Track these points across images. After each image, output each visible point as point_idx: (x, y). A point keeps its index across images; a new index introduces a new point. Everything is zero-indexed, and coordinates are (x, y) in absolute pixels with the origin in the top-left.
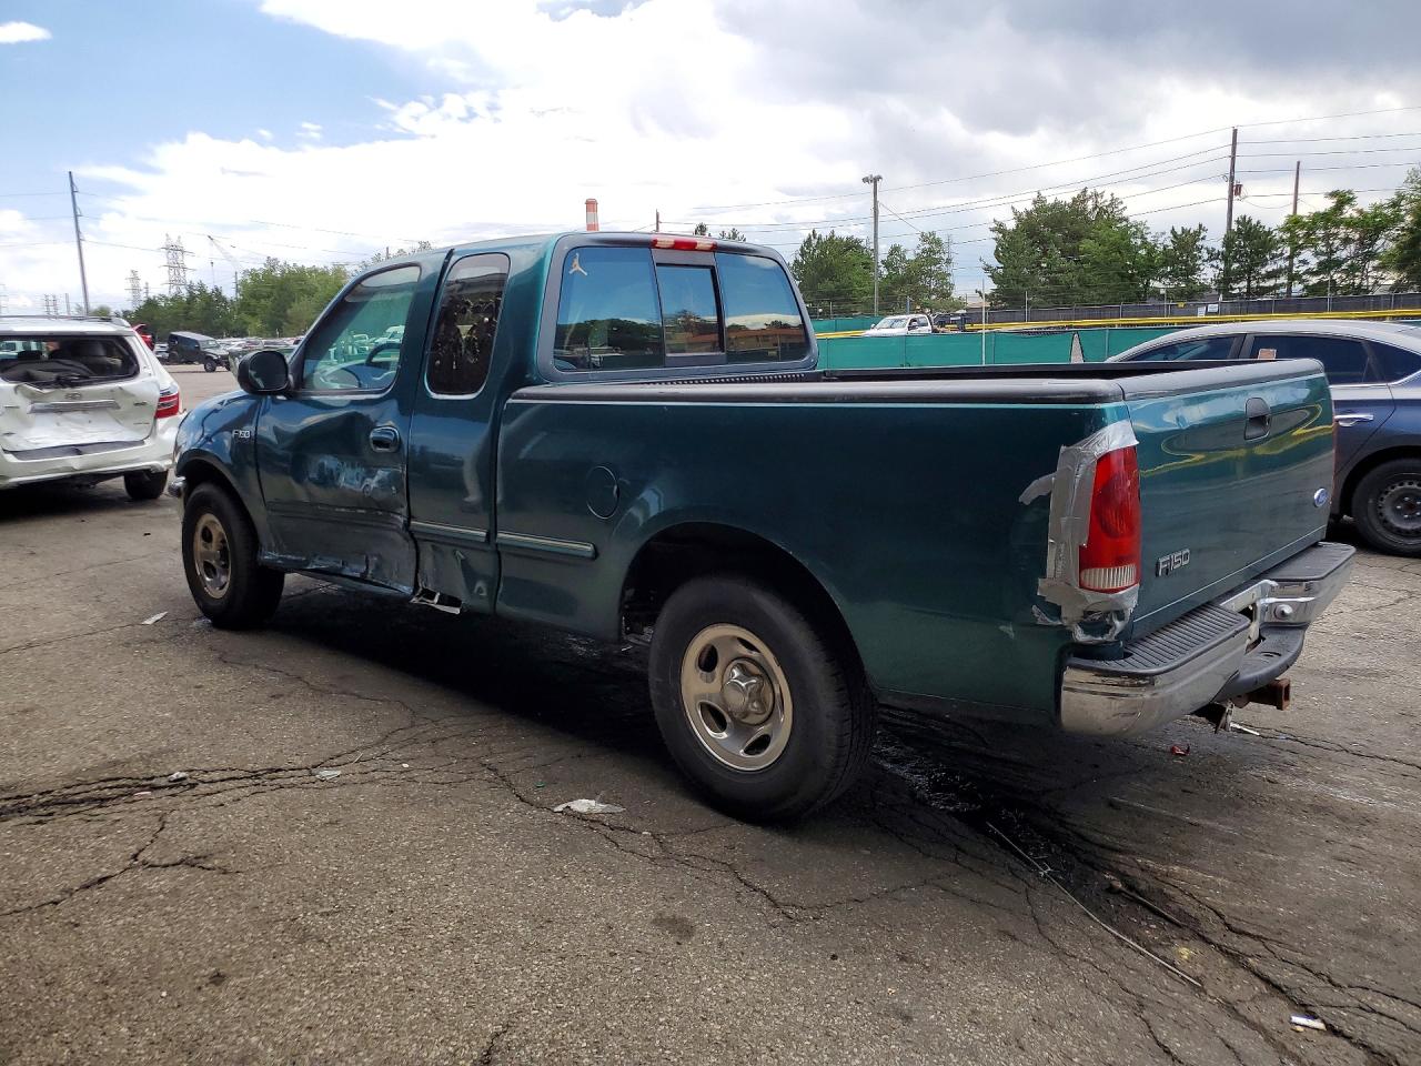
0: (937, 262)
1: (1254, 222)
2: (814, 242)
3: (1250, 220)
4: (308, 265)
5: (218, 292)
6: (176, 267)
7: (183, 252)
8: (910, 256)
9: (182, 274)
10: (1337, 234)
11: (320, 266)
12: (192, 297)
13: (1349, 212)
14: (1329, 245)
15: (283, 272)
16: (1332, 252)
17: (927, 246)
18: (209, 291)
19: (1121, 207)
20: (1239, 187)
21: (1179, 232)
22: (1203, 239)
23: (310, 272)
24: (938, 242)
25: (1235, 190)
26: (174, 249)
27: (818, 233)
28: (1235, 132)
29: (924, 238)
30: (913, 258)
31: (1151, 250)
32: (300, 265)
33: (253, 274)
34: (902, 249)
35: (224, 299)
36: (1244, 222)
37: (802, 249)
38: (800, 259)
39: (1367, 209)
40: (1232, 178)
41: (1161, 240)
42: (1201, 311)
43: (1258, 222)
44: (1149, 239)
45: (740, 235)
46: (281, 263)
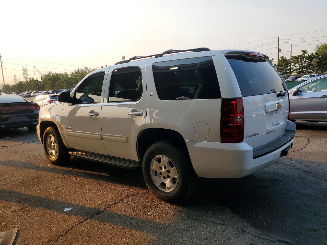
3: (284, 57)
5: (37, 80)
6: (25, 74)
7: (27, 70)
10: (303, 60)
11: (61, 73)
12: (31, 81)
13: (306, 55)
15: (53, 75)
16: (302, 64)
18: (35, 79)
20: (280, 50)
22: (273, 62)
26: (25, 70)
28: (278, 37)
32: (57, 73)
33: (45, 75)
35: (39, 81)
36: (282, 58)
39: (310, 54)
40: (278, 48)
43: (286, 58)
46: (52, 73)
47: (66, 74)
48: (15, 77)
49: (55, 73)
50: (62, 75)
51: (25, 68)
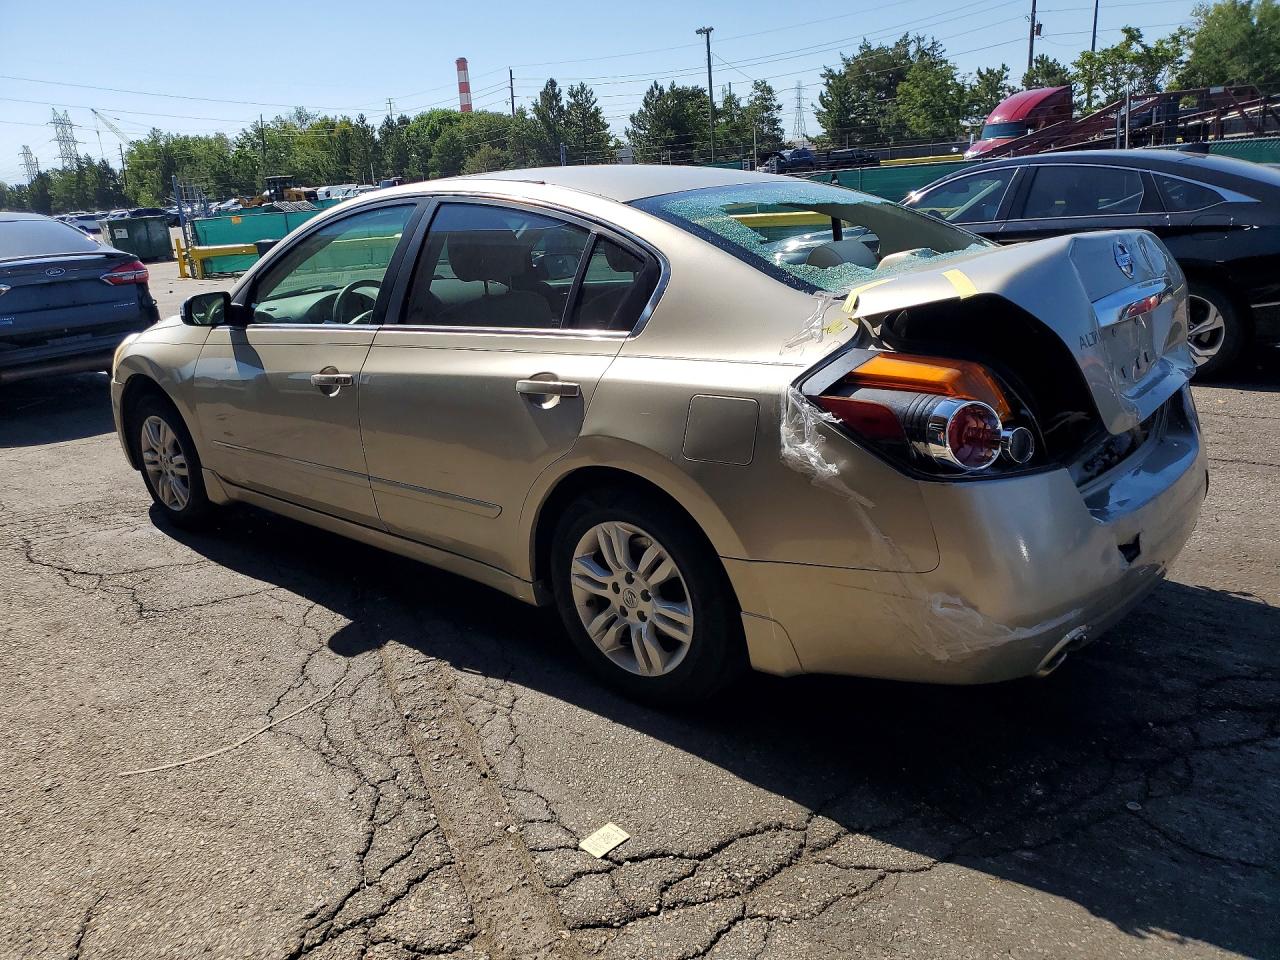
0: (767, 109)
1: (1051, 61)
2: (657, 93)
3: (1047, 59)
4: (192, 135)
5: (104, 165)
6: (65, 140)
7: (71, 125)
8: (744, 104)
9: (72, 148)
10: (1124, 69)
11: (203, 135)
12: (80, 170)
13: (1136, 48)
14: (1116, 80)
15: (167, 144)
16: (1119, 86)
17: (759, 93)
18: (96, 163)
19: (940, 49)
20: (1040, 26)
21: (984, 73)
22: (1006, 78)
23: (194, 141)
24: (770, 90)
25: (1036, 30)
26: (62, 123)
27: (660, 84)
29: (757, 85)
30: (746, 105)
31: (961, 89)
32: (182, 135)
33: (138, 144)
34: (737, 97)
35: (111, 171)
36: (1043, 60)
37: (645, 100)
38: (644, 109)
39: (1152, 44)
40: (1033, 19)
41: (968, 81)
43: (1055, 60)
44: (959, 80)
45: (588, 89)
46: (165, 133)
47: (220, 138)
48: (27, 152)
49: (175, 136)
50: (207, 141)
51: (61, 114)
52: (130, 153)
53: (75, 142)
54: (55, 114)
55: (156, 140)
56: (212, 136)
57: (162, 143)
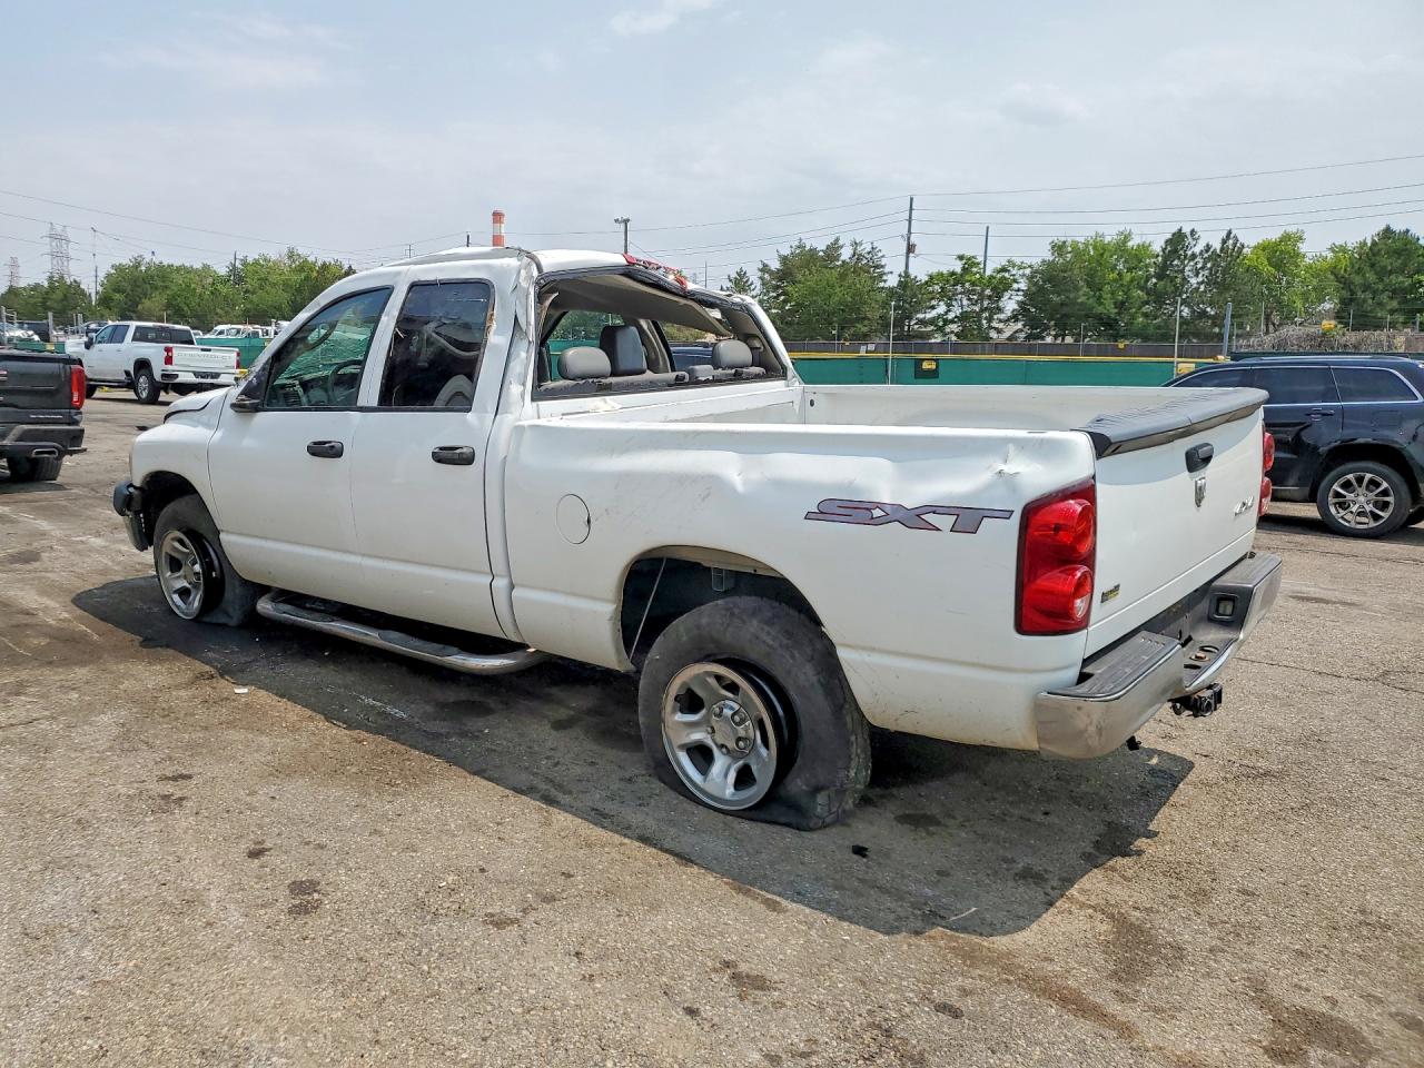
4: (177, 263)
6: (59, 256)
7: (68, 241)
9: (66, 264)
11: (187, 265)
15: (148, 269)
20: (914, 246)
23: (179, 269)
25: (910, 249)
26: (58, 238)
28: (912, 199)
33: (119, 268)
40: (909, 239)
42: (863, 348)
43: (914, 277)
47: (206, 267)
48: (15, 264)
50: (189, 271)
51: (59, 229)
52: (109, 276)
53: (69, 258)
54: (52, 229)
55: (137, 265)
56: (198, 265)
57: (143, 268)
